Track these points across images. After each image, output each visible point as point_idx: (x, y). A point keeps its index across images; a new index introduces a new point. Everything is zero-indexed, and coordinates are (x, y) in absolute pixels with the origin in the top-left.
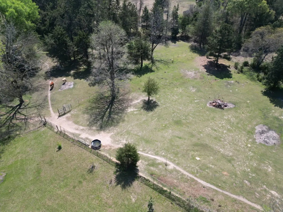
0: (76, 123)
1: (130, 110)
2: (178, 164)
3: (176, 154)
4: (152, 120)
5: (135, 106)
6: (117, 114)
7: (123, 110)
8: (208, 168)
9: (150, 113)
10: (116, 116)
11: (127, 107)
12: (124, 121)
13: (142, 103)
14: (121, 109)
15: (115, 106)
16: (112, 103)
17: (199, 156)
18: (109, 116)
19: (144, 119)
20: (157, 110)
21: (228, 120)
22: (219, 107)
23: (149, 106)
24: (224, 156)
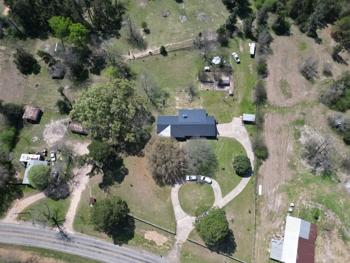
1: (144, 37)
2: (172, 43)
3: (169, 41)
4: (154, 36)
5: (143, 35)
6: (142, 42)
7: (142, 39)
8: (178, 39)
9: (151, 34)
10: (143, 43)
11: (142, 37)
12: (147, 42)
13: (144, 32)
14: (141, 40)
15: (138, 40)
16: (136, 40)
17: (174, 37)
18: (142, 44)
19: (151, 37)
20: (151, 31)
21: (171, 20)
22: (166, 16)
23: (147, 32)
24: (179, 33)
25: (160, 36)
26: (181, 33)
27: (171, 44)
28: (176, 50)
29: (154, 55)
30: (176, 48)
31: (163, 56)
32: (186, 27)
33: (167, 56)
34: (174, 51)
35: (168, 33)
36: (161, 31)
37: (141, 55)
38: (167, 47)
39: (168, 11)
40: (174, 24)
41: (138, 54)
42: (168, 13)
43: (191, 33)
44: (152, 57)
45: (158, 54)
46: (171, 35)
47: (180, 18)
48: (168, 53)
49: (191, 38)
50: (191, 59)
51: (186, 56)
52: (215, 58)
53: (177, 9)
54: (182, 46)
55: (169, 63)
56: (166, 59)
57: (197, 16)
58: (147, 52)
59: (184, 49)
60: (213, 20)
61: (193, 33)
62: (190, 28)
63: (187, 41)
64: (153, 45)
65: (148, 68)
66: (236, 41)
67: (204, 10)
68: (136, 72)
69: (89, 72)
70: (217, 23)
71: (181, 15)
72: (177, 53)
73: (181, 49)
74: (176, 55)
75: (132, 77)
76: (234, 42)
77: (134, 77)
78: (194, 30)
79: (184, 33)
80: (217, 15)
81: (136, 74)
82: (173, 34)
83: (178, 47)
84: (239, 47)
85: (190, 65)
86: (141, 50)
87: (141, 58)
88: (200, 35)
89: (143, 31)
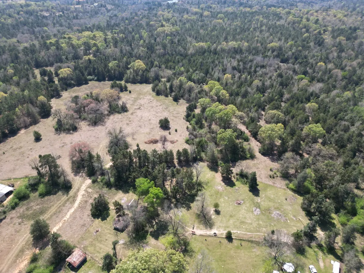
0: (201, 229)
1: (213, 217)
3: (237, 228)
4: (223, 218)
5: (213, 214)
6: (210, 220)
7: (210, 218)
8: (247, 229)
9: (221, 216)
10: (211, 222)
11: (211, 216)
12: (215, 223)
13: (214, 212)
15: (207, 217)
16: (204, 217)
17: (244, 226)
18: (209, 223)
19: (220, 219)
20: (221, 213)
21: (245, 209)
22: (239, 204)
23: (218, 212)
24: (249, 223)
25: (229, 220)
26: (251, 224)
27: (239, 232)
28: (244, 240)
29: (218, 237)
30: (243, 237)
31: (227, 241)
32: (258, 219)
33: (231, 242)
34: (241, 240)
35: (238, 220)
36: (231, 216)
37: (205, 233)
38: (234, 234)
39: (243, 200)
40: (247, 213)
41: (202, 231)
42: (242, 202)
43: (263, 227)
44: (215, 238)
45: (223, 238)
46: (241, 223)
47: (254, 209)
48: (234, 240)
49: (262, 232)
50: (258, 256)
51: (254, 250)
52: (287, 264)
53: (253, 200)
54: (251, 238)
55: (232, 252)
56: (230, 245)
57: (272, 213)
58: (212, 232)
59: (252, 242)
60: (289, 221)
61: (265, 228)
62: (262, 222)
63: (257, 235)
64: (220, 226)
65: (208, 249)
66: (315, 252)
67: (280, 209)
68: (194, 249)
69: (149, 233)
70: (293, 226)
71: (255, 206)
72: (243, 243)
73: (249, 241)
74: (242, 245)
75: (188, 254)
76: (313, 253)
77: (190, 254)
78: (267, 226)
79: (255, 225)
80: (294, 218)
81: (193, 252)
82: (243, 222)
83: (246, 237)
84: (318, 260)
85: (256, 261)
86: (206, 228)
87: (204, 236)
88: (273, 232)
89: (214, 210)
